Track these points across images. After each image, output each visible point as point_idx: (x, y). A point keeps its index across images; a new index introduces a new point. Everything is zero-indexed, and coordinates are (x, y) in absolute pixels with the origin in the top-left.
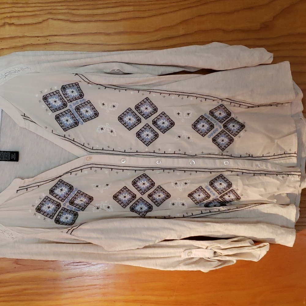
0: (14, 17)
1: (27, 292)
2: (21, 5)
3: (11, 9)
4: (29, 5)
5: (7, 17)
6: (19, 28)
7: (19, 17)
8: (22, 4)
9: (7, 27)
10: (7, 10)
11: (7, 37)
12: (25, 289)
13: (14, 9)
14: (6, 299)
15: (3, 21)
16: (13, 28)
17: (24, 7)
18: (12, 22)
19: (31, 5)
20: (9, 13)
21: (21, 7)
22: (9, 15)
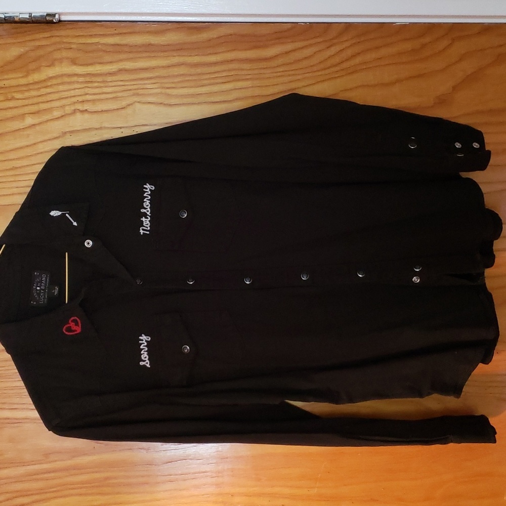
0: (88, 101)
1: (111, 481)
2: (96, 84)
3: (83, 90)
4: (107, 84)
5: (78, 102)
6: (95, 116)
7: (94, 101)
8: (98, 82)
9: (78, 115)
10: (77, 92)
11: (79, 129)
12: (108, 478)
13: (87, 90)
14: (83, 491)
15: (73, 108)
16: (86, 116)
17: (101, 87)
18: (85, 108)
19: (110, 84)
20: (80, 95)
21: (97, 87)
22: (80, 99)
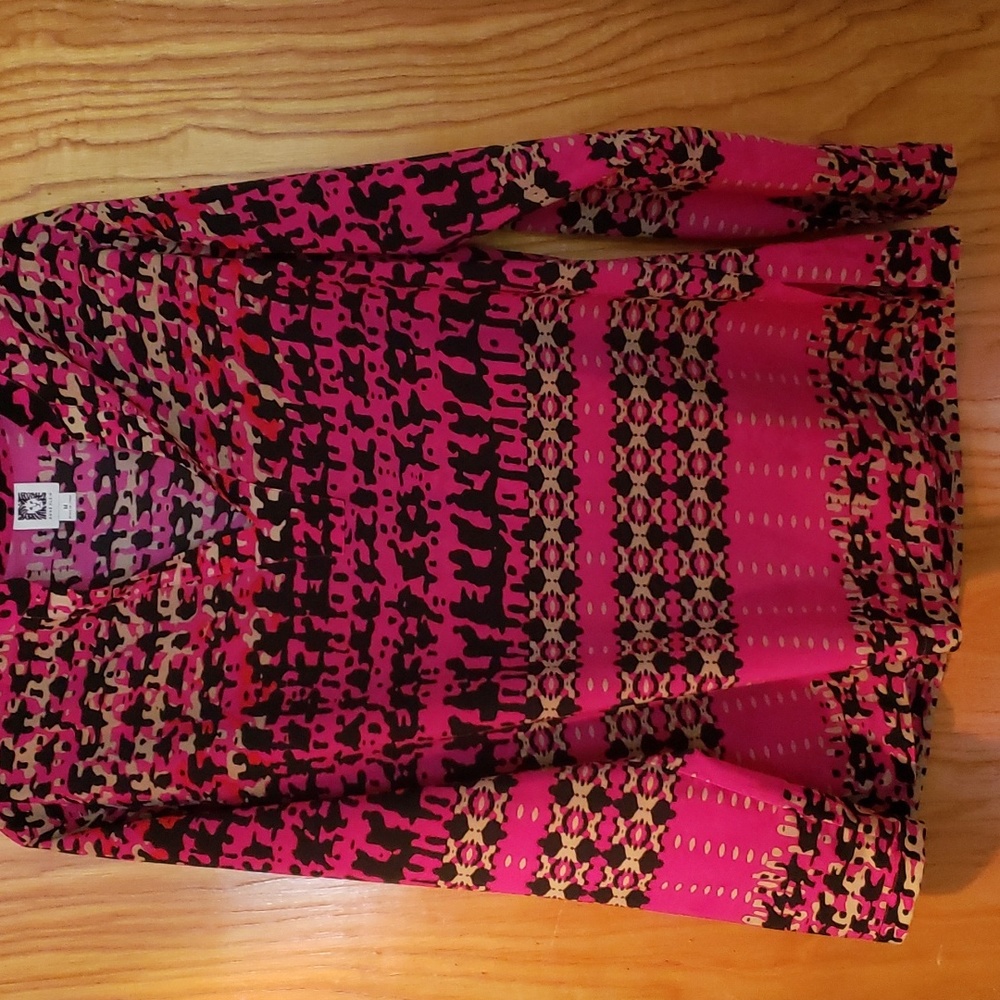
0: (86, 122)
1: (125, 922)
2: (106, 87)
3: (76, 98)
4: (129, 88)
5: (67, 123)
6: (102, 156)
7: (100, 122)
8: (110, 82)
9: (67, 152)
10: (65, 103)
11: (66, 179)
12: (117, 916)
13: (85, 100)
14: (65, 942)
15: (54, 135)
16: (84, 153)
17: (115, 93)
18: (80, 137)
19: (136, 87)
20: (72, 110)
21: (107, 93)
22: (71, 116)
